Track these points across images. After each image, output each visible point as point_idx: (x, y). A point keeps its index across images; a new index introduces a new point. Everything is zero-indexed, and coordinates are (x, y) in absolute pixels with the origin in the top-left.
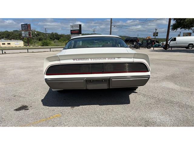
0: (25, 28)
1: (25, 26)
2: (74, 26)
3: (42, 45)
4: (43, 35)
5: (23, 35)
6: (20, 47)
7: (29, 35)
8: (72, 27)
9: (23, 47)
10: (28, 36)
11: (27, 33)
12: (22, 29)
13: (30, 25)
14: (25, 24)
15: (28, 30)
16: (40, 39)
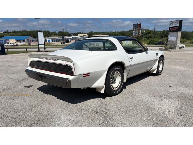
0: (136, 28)
1: (136, 26)
2: (173, 22)
3: (148, 43)
4: (153, 33)
5: (133, 34)
6: (128, 45)
7: (139, 34)
8: (172, 24)
9: (131, 45)
10: (137, 34)
11: (137, 32)
12: (133, 28)
13: (140, 25)
14: (136, 24)
15: (138, 30)
16: (149, 38)
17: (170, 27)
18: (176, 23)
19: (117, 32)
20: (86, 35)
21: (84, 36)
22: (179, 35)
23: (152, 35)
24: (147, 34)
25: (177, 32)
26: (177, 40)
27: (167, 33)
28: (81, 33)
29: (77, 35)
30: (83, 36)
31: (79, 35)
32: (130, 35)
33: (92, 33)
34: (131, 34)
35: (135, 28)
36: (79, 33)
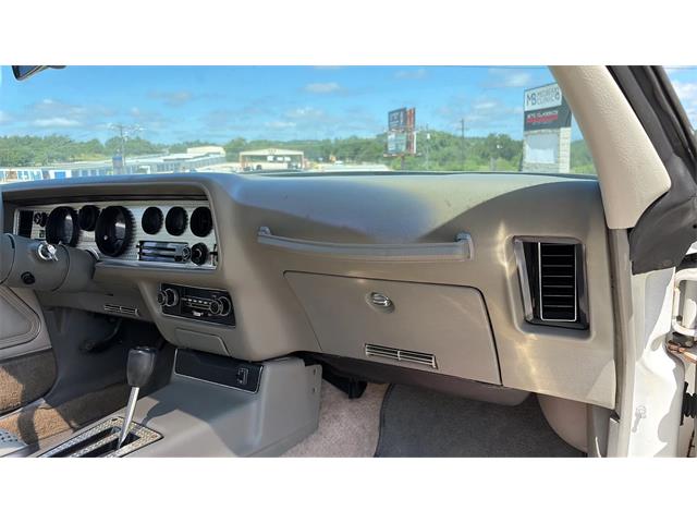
0: (398, 124)
1: (399, 116)
2: (538, 90)
5: (391, 147)
7: (409, 145)
8: (532, 98)
11: (403, 138)
12: (390, 126)
13: (413, 112)
14: (399, 111)
15: (405, 130)
16: (445, 160)
17: (527, 113)
18: (548, 93)
19: (333, 142)
20: (220, 150)
21: (212, 156)
22: (562, 141)
23: (453, 149)
24: (436, 148)
25: (555, 131)
26: (557, 162)
27: (501, 144)
28: (198, 144)
29: (184, 151)
30: (207, 155)
31: (191, 153)
32: (380, 151)
33: (240, 145)
34: (383, 146)
35: (394, 124)
36: (191, 145)
